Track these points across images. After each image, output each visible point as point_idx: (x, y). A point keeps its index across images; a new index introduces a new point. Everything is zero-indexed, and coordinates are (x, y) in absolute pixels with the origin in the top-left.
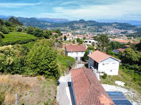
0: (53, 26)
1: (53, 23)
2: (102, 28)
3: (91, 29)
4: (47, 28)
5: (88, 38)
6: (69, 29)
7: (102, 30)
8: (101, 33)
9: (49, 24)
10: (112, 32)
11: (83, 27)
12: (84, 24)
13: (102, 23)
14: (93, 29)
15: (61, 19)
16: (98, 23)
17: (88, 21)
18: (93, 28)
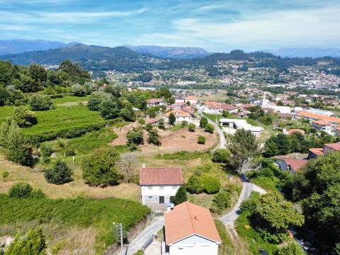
0: (166, 66)
1: (166, 59)
2: (287, 72)
3: (260, 75)
4: (153, 72)
5: (236, 111)
6: (204, 73)
7: (287, 77)
8: (284, 86)
9: (158, 61)
10: (315, 82)
11: (239, 70)
12: (241, 62)
13: (290, 59)
14: (265, 75)
15: (188, 48)
16: (279, 58)
17: (252, 54)
18: (263, 72)
